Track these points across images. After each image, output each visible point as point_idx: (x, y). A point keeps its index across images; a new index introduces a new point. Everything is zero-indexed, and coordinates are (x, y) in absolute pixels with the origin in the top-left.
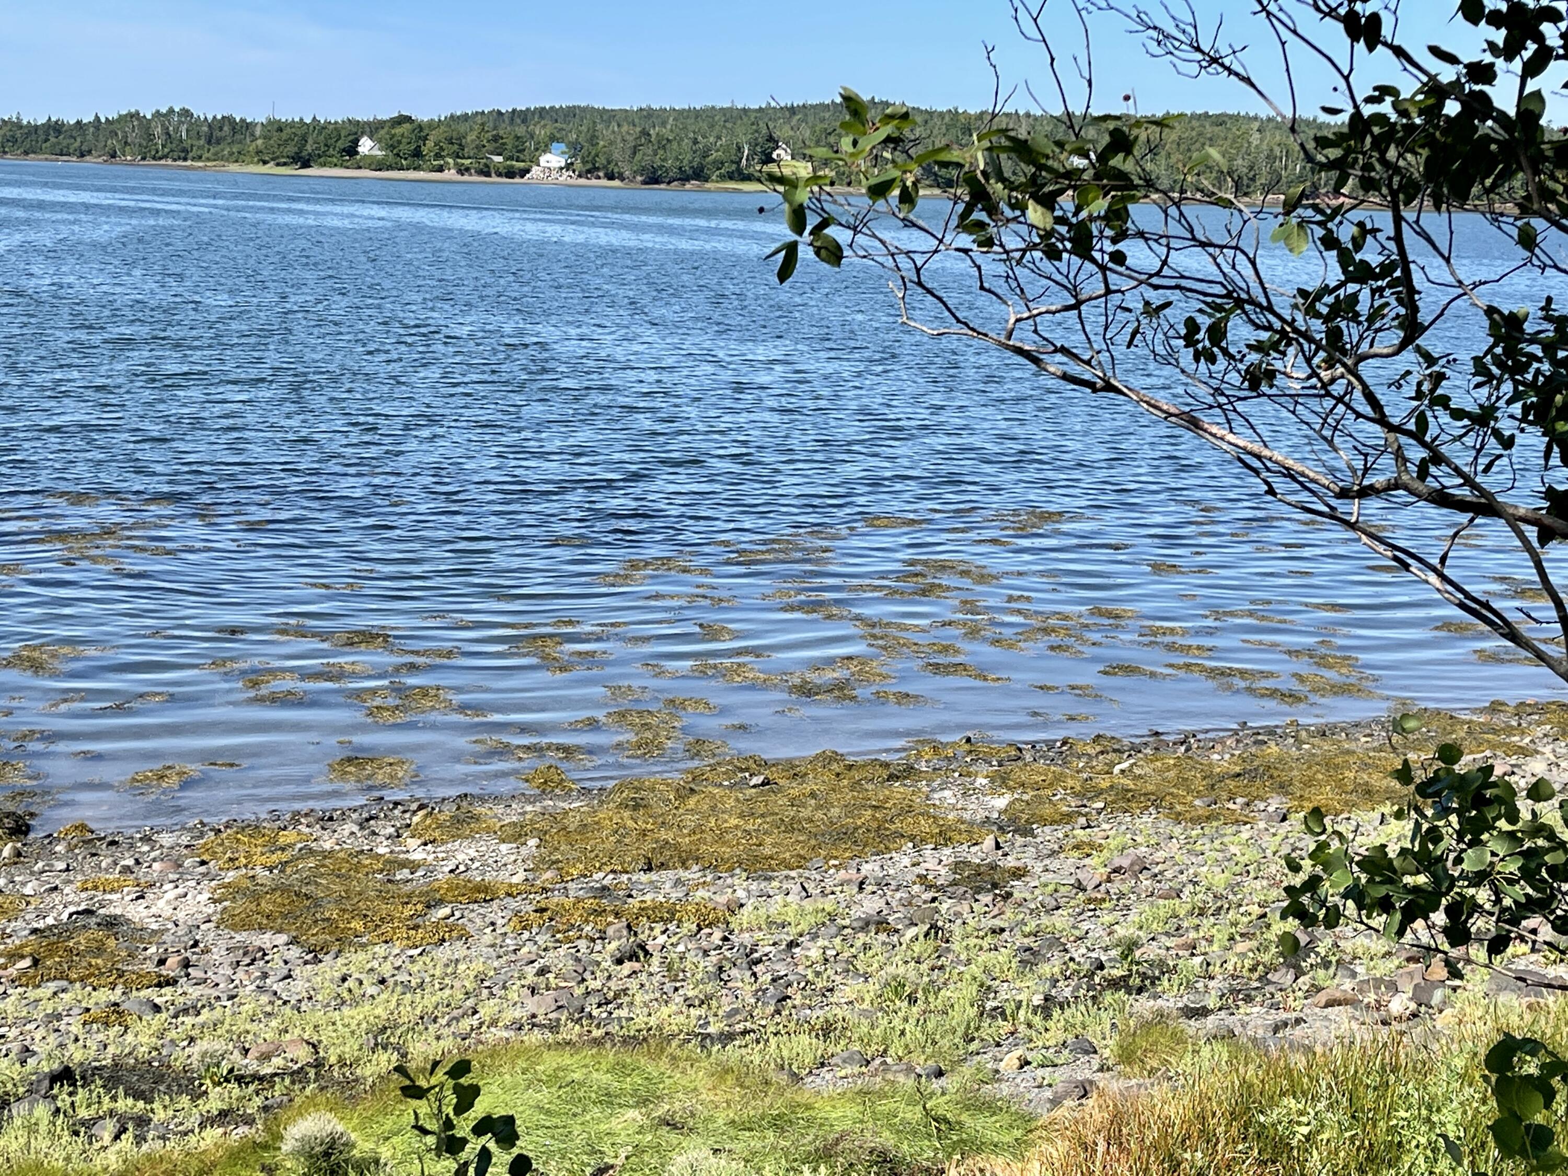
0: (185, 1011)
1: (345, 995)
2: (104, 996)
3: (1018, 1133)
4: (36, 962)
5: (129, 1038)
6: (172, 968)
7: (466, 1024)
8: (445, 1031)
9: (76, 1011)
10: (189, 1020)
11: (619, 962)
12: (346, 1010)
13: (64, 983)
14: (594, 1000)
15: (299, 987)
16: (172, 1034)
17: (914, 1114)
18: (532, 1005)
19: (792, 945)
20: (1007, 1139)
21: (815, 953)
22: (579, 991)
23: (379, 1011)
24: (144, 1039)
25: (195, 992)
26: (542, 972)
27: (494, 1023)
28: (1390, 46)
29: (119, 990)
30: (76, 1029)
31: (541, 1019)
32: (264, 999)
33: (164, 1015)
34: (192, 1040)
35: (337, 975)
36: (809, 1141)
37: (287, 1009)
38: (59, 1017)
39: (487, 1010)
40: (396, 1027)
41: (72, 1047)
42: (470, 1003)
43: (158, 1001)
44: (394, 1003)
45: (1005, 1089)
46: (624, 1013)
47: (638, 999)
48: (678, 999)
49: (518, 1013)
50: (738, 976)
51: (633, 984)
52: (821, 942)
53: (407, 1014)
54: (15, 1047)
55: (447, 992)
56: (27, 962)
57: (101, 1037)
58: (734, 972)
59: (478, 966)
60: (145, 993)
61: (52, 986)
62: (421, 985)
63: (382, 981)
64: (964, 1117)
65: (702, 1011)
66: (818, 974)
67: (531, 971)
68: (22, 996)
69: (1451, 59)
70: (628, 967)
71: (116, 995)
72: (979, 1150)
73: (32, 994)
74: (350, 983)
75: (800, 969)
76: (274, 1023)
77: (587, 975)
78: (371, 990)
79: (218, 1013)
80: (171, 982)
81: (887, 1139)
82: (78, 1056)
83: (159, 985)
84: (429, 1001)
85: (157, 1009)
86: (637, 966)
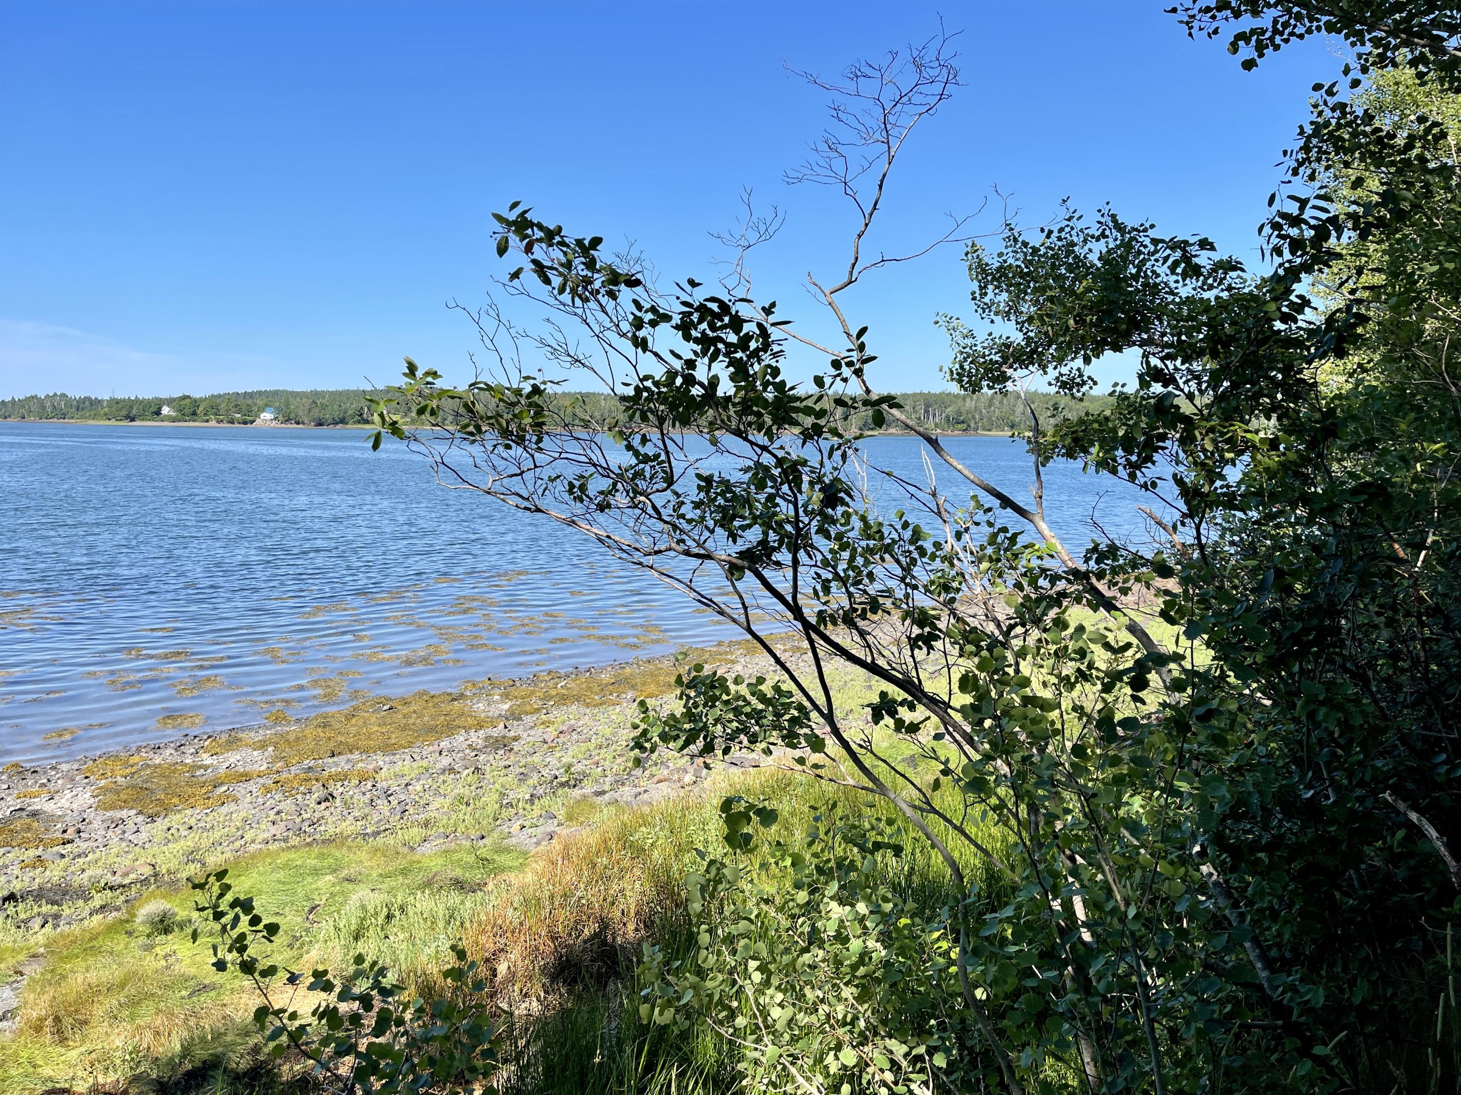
0: (79, 856)
1: (170, 837)
2: (32, 853)
3: (521, 861)
5: (48, 873)
6: (70, 834)
7: (237, 844)
8: (227, 849)
9: (16, 862)
10: (81, 860)
11: (319, 803)
12: (170, 845)
13: (9, 848)
14: (307, 823)
15: (144, 836)
16: (71, 869)
17: (471, 859)
18: (273, 830)
19: (407, 785)
20: (516, 864)
21: (419, 788)
22: (298, 820)
23: (189, 843)
24: (56, 873)
25: (84, 846)
26: (278, 813)
27: (253, 841)
28: (651, 351)
29: (41, 848)
30: (17, 872)
31: (278, 837)
32: (124, 844)
33: (67, 859)
34: (83, 870)
35: (165, 827)
36: (420, 878)
37: (137, 849)
38: (7, 867)
39: (248, 837)
40: (199, 850)
41: (15, 882)
42: (240, 833)
43: (63, 852)
44: (196, 839)
45: (514, 841)
46: (322, 828)
47: (330, 820)
48: (350, 818)
49: (266, 835)
50: (382, 803)
51: (326, 813)
52: (421, 782)
53: (205, 843)
55: (227, 829)
57: (31, 874)
58: (379, 801)
59: (243, 814)
60: (55, 849)
62: (212, 827)
63: (191, 828)
64: (495, 857)
65: (364, 822)
67: (273, 813)
69: (679, 357)
70: (324, 805)
71: (39, 852)
72: (503, 871)
74: (173, 831)
75: (412, 796)
76: (130, 857)
77: (303, 812)
78: (184, 833)
79: (98, 854)
80: (70, 842)
81: (458, 872)
82: (19, 886)
83: (64, 844)
84: (217, 835)
85: (63, 856)
86: (328, 804)
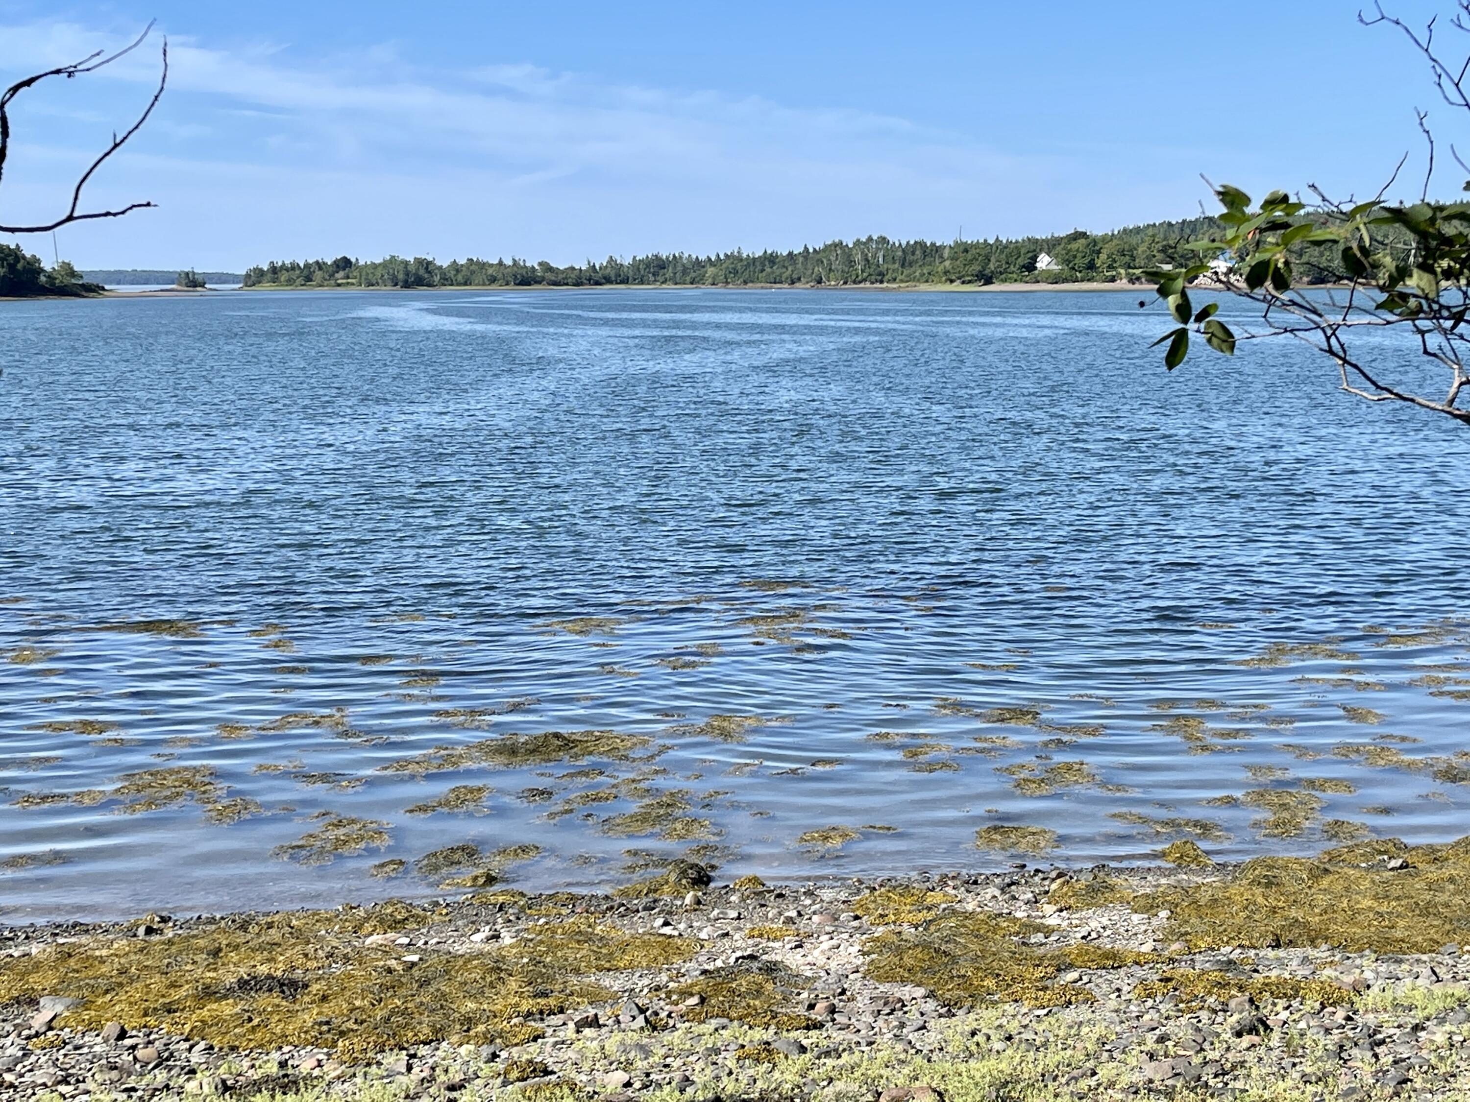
0: (827, 1054)
1: (974, 1048)
2: (759, 1035)
4: (703, 1000)
5: (776, 1074)
6: (819, 1013)
7: (1084, 1084)
8: (1065, 1089)
9: (733, 1047)
10: (830, 1062)
11: (1239, 1034)
12: (972, 1063)
13: (725, 1021)
14: (1211, 1069)
15: (932, 1038)
16: (812, 1075)
18: (1150, 1070)
19: (1417, 1028)
21: (1440, 1038)
22: (1197, 1060)
23: (1003, 1066)
24: (788, 1076)
25: (838, 1036)
26: (1162, 1039)
27: (1111, 1085)
29: (772, 1030)
30: (731, 1063)
31: (1157, 1084)
32: (899, 1047)
33: (808, 1055)
34: (831, 1080)
35: (968, 1029)
37: (918, 1059)
38: (717, 1052)
39: (1105, 1072)
40: (1017, 1082)
41: (725, 1079)
42: (1090, 1064)
43: (805, 1042)
44: (1017, 1060)
46: (1240, 1085)
47: (1255, 1072)
48: (1296, 1075)
49: (1136, 1078)
50: (1361, 1058)
51: (1251, 1057)
52: (1448, 1027)
53: (1030, 1071)
54: (677, 1076)
55: (1069, 1052)
56: (695, 1000)
57: (752, 1072)
58: (1355, 1052)
59: (1100, 1030)
60: (794, 1034)
61: (714, 1023)
62: (1045, 1045)
63: (1009, 1038)
65: (1319, 1088)
66: (1441, 1059)
67: (1151, 1038)
68: (689, 1031)
70: (1247, 1040)
71: (769, 1035)
73: (698, 1029)
74: (979, 1038)
75: (1424, 1053)
76: (906, 1071)
77: (1206, 1046)
78: (998, 1046)
79: (856, 1057)
80: (819, 1026)
82: (730, 1088)
83: (808, 1028)
84: (1052, 1059)
85: (803, 1049)
86: (1256, 1039)
